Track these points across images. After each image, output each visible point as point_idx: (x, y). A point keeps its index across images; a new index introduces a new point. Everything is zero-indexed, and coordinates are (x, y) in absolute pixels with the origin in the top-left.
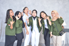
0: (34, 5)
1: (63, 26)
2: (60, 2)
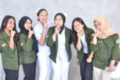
0: (57, 2)
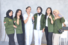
1: (65, 25)
2: (61, 2)
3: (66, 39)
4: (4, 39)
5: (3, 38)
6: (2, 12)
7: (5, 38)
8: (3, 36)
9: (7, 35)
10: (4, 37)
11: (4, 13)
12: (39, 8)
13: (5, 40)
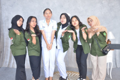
1: (109, 40)
2: (103, 2)
3: (110, 64)
4: (8, 63)
5: (6, 62)
6: (4, 18)
7: (10, 62)
8: (7, 58)
9: (13, 58)
10: (8, 60)
11: (8, 20)
12: (63, 16)
13: (9, 65)
